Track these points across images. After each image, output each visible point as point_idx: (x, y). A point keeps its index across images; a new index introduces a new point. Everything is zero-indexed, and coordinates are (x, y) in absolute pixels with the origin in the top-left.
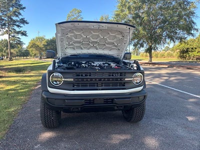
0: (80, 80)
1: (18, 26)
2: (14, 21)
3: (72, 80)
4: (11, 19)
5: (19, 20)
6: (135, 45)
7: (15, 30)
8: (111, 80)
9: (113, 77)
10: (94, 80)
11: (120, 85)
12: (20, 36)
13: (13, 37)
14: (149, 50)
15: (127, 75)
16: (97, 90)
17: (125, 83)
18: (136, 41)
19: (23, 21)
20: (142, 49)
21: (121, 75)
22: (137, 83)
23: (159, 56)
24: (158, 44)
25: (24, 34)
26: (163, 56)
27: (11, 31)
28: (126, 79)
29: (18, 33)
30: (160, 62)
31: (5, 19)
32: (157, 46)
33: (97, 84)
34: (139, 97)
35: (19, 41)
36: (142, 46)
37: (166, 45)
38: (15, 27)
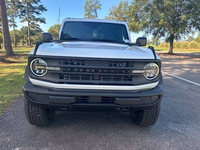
0: (69, 70)
1: (37, 13)
2: (33, 7)
3: (59, 69)
4: (31, 6)
5: (38, 7)
6: (155, 34)
7: (34, 16)
8: (112, 71)
9: (115, 68)
10: (88, 70)
11: (125, 80)
12: (39, 23)
13: (33, 24)
14: (170, 40)
15: (136, 66)
16: (93, 84)
17: (132, 77)
18: (156, 29)
19: (42, 8)
20: (162, 38)
21: (127, 66)
22: (149, 77)
23: (181, 46)
24: (182, 33)
25: (43, 21)
26: (185, 46)
27: (30, 18)
28: (134, 72)
29: (37, 20)
30: (182, 53)
31: (25, 5)
32: (180, 35)
33: (93, 76)
34: (151, 97)
35: (38, 28)
36: (163, 35)
37: (190, 35)
38: (35, 15)
